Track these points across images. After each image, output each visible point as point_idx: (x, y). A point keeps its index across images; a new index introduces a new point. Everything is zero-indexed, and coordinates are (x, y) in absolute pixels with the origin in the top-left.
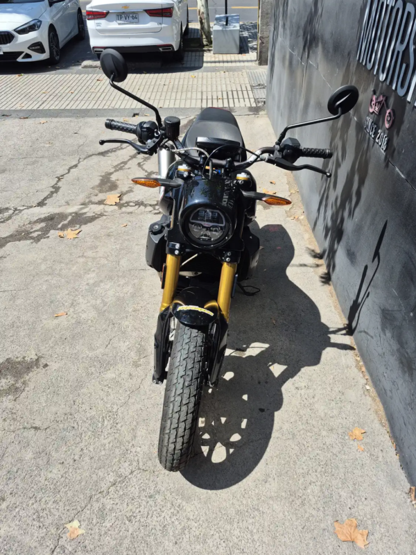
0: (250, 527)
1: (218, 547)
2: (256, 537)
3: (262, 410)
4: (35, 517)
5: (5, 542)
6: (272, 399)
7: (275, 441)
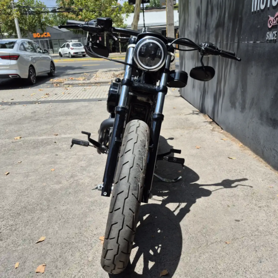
6: (243, 214)
7: (256, 237)
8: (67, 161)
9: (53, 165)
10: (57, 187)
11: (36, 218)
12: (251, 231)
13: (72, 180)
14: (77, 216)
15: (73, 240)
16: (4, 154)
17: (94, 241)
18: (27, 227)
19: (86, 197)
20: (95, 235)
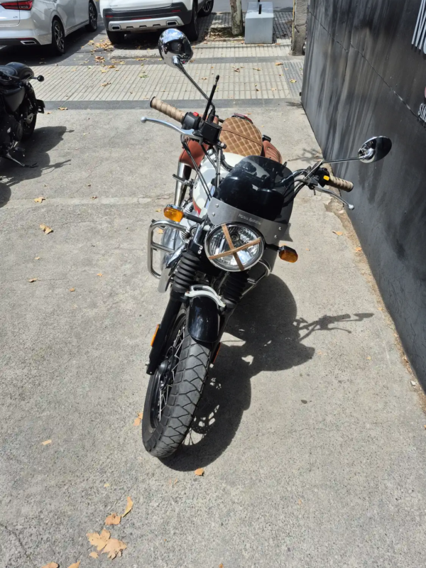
0: (295, 513)
1: (263, 530)
3: (304, 402)
4: (83, 494)
5: (56, 517)
6: (315, 391)
7: (318, 431)
8: (107, 260)
9: (87, 268)
10: (91, 313)
11: (63, 367)
12: (316, 421)
13: (110, 302)
14: (111, 370)
15: (105, 410)
16: (21, 236)
17: (129, 414)
18: (53, 381)
19: (126, 338)
20: (130, 404)
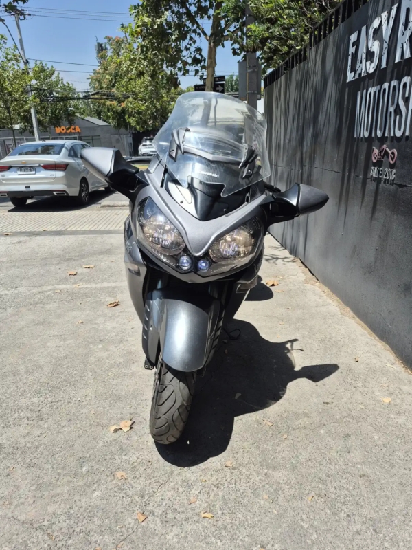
0: (345, 486)
1: (316, 502)
2: (354, 493)
3: (327, 403)
4: (116, 489)
5: (88, 511)
6: (334, 396)
7: (347, 423)
12: (342, 416)
